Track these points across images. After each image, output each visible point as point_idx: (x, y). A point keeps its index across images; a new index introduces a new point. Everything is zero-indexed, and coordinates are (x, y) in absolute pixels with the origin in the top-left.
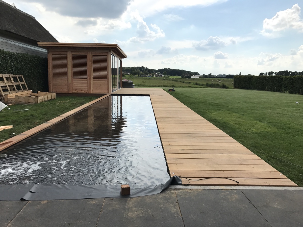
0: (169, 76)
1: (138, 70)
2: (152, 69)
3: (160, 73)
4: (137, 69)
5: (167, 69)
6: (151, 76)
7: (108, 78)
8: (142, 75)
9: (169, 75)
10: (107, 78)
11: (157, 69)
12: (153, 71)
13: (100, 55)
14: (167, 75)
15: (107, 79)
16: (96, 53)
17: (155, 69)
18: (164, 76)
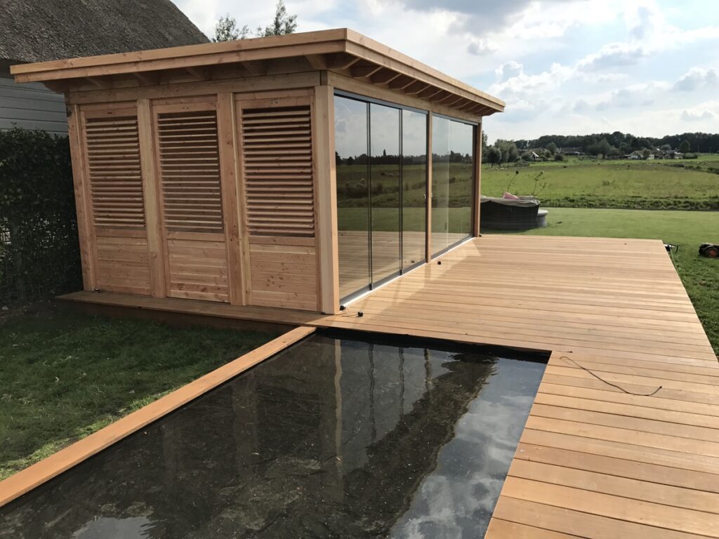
0: (697, 154)
1: (605, 141)
2: (645, 137)
3: (670, 148)
4: (601, 139)
5: (692, 134)
6: (639, 156)
7: (319, 231)
8: (613, 156)
9: (697, 151)
10: (311, 233)
11: (661, 137)
12: (648, 141)
13: (274, 105)
14: (691, 152)
15: (313, 236)
16: (258, 96)
17: (654, 137)
18: (683, 154)
